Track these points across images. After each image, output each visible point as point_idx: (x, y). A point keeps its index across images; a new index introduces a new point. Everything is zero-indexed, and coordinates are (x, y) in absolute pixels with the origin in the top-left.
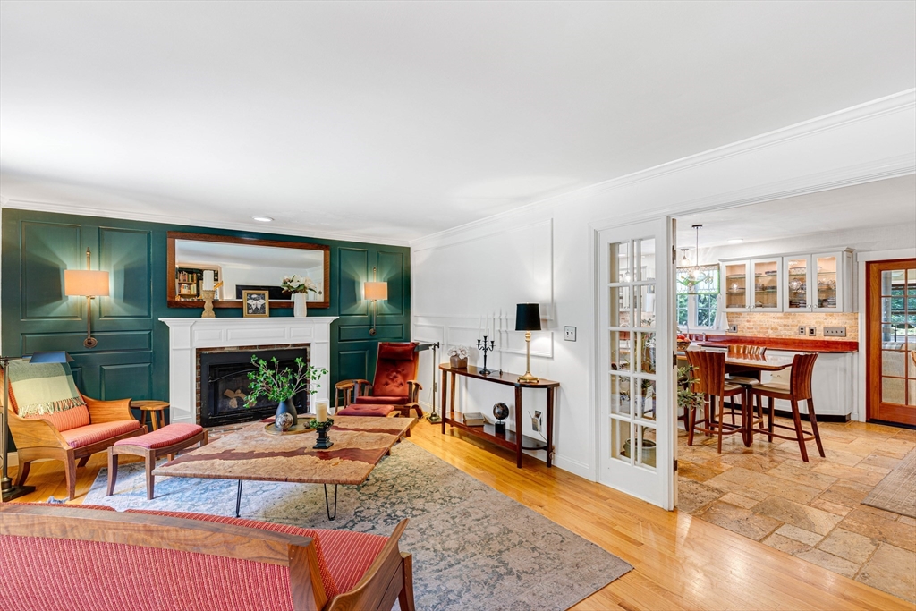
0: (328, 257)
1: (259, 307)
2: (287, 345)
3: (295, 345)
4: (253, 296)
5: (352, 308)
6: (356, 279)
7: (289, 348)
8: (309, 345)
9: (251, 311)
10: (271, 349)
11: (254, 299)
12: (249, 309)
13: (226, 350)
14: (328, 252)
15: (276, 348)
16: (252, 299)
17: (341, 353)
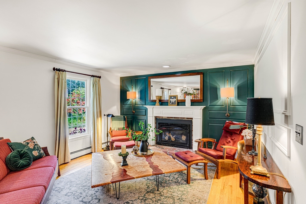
0: (202, 78)
1: (174, 102)
2: (184, 118)
3: (187, 118)
4: (172, 97)
5: (216, 102)
6: (218, 87)
7: (185, 119)
8: (192, 118)
9: (171, 103)
10: (178, 119)
11: (172, 99)
12: (170, 102)
13: (164, 118)
14: (202, 75)
15: (180, 119)
16: (171, 98)
17: (210, 124)
